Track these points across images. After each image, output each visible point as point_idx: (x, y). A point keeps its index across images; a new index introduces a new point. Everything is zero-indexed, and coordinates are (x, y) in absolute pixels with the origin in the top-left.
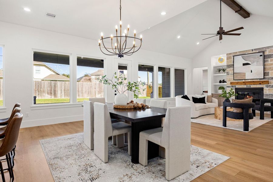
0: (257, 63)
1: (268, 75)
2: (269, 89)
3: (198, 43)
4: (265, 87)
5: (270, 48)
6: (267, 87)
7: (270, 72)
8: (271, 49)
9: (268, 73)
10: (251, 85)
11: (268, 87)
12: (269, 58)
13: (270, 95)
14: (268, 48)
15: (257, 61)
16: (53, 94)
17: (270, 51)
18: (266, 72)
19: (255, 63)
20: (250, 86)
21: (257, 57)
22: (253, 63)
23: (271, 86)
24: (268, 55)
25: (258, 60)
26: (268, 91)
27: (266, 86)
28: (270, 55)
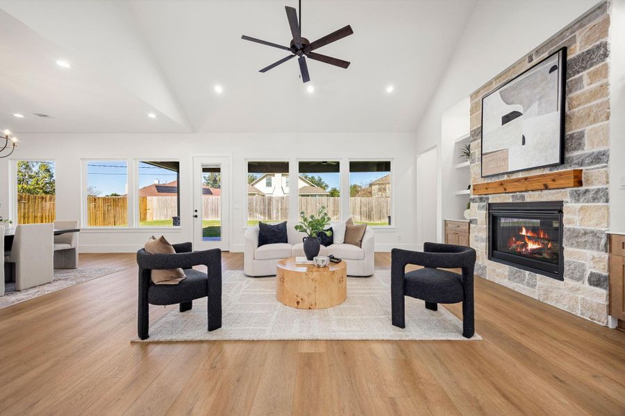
0: (540, 104)
1: (580, 146)
2: (582, 208)
3: (390, 89)
4: (569, 200)
5: (590, 21)
6: (577, 197)
7: (588, 129)
8: (592, 24)
9: (581, 135)
10: (525, 194)
11: (578, 201)
12: (585, 68)
13: (585, 233)
14: (581, 26)
15: (541, 97)
16: (267, 214)
17: (589, 37)
18: (572, 136)
19: (535, 106)
20: (523, 197)
21: (542, 81)
22: (527, 109)
23: (590, 195)
24: (579, 56)
25: (543, 89)
26: (577, 218)
27: (572, 194)
28: (588, 52)
